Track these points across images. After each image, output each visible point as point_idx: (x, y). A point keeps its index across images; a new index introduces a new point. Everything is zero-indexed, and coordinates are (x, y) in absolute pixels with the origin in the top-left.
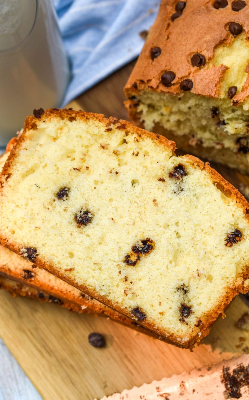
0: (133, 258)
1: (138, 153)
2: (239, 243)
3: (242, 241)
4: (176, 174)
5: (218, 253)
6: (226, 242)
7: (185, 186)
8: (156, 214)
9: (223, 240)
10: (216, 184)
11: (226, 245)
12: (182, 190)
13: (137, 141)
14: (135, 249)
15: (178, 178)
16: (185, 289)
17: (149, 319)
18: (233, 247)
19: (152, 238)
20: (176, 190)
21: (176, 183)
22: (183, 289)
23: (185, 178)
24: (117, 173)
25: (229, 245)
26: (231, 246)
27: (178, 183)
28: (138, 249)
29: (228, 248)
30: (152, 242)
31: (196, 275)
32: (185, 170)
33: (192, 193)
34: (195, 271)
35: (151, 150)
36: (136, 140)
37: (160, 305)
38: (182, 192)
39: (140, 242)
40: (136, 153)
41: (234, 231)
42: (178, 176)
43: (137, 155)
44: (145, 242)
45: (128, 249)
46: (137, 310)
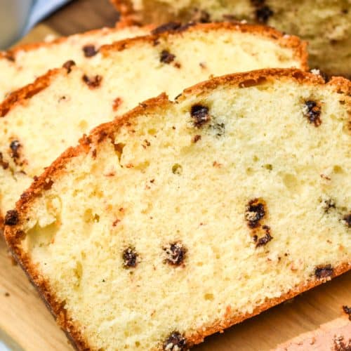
0: (262, 234)
1: (146, 141)
2: (322, 111)
3: (322, 107)
4: (203, 118)
5: (318, 141)
6: (313, 124)
7: (222, 119)
8: (229, 172)
9: (308, 125)
10: (243, 85)
11: (316, 126)
12: (223, 125)
13: (134, 131)
14: (253, 224)
15: (208, 120)
16: (332, 204)
17: (336, 266)
18: (323, 121)
19: (253, 198)
20: (218, 132)
21: (210, 126)
22: (330, 206)
23: (213, 112)
24: (152, 182)
25: (318, 124)
26: (320, 122)
27: (213, 124)
28: (254, 221)
29: (321, 127)
30: (256, 200)
31: (325, 182)
32: (203, 105)
33: (233, 117)
34: (320, 179)
35: (153, 124)
36: (131, 133)
37: (331, 243)
38: (226, 127)
39: (248, 213)
40: (145, 144)
41: (307, 107)
42: (205, 118)
43: (149, 145)
44: (252, 209)
45: (246, 233)
46: (319, 271)
